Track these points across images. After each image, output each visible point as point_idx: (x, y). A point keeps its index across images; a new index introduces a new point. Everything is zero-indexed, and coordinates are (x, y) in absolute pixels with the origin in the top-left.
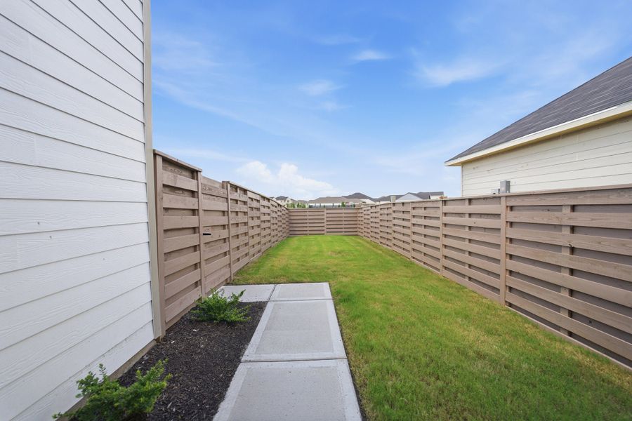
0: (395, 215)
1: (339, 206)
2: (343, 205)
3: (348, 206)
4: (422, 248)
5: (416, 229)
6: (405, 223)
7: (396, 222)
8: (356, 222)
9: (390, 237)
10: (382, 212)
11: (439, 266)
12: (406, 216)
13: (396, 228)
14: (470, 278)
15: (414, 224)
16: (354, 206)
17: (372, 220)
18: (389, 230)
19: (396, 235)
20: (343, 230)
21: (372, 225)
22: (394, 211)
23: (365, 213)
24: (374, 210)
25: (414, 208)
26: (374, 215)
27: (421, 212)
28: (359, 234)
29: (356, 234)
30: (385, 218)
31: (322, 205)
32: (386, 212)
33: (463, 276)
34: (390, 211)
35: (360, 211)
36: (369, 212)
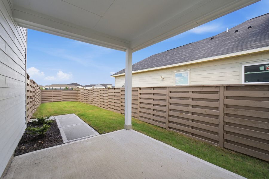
0: (94, 93)
1: (64, 89)
2: (67, 89)
3: (69, 89)
4: (103, 103)
5: (101, 97)
6: (98, 96)
7: (94, 95)
8: (77, 96)
9: (92, 100)
10: (89, 92)
11: (107, 107)
12: (98, 93)
13: (94, 97)
14: (114, 109)
15: (100, 96)
16: (73, 89)
17: (85, 95)
18: (92, 98)
19: (94, 100)
20: (71, 99)
21: (85, 97)
22: (94, 92)
23: (81, 92)
24: (85, 91)
25: (100, 91)
26: (86, 93)
27: (103, 92)
28: (79, 101)
29: (77, 101)
30: (91, 94)
31: (54, 88)
32: (91, 92)
33: (113, 109)
34: (92, 91)
35: (79, 91)
36: (83, 92)
